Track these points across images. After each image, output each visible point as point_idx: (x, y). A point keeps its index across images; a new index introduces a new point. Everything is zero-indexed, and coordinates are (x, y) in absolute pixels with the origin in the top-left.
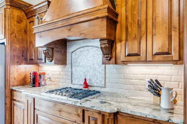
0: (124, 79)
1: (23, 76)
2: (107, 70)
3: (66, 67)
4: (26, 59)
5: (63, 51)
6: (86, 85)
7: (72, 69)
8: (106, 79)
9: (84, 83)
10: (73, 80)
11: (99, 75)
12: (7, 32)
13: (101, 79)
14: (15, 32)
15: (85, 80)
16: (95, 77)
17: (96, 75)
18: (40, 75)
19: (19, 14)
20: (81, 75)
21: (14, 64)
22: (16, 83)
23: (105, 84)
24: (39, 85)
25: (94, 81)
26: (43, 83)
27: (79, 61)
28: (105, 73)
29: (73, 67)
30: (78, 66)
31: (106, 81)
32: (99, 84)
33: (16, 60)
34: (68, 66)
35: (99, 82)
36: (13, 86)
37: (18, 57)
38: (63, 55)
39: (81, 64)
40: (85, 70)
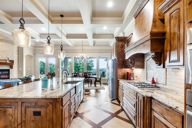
0: (180, 80)
1: (124, 74)
2: (167, 72)
3: (144, 70)
4: (125, 66)
5: (141, 60)
6: (153, 82)
7: (147, 72)
8: (167, 79)
9: (152, 81)
10: (148, 78)
11: (162, 76)
12: (117, 53)
13: (163, 79)
14: (120, 53)
15: (153, 78)
16: (160, 77)
17: (161, 76)
18: (130, 74)
19: (122, 44)
20: (152, 75)
21: (119, 68)
22: (120, 77)
23: (166, 83)
24: (130, 79)
25: (159, 79)
26: (132, 78)
27: (151, 66)
28: (166, 75)
29: (148, 70)
30: (150, 69)
31: (167, 81)
32: (162, 82)
33: (120, 66)
34: (145, 69)
35: (162, 81)
36: (119, 78)
37: (121, 65)
38: (142, 62)
39: (152, 68)
40: (154, 72)
